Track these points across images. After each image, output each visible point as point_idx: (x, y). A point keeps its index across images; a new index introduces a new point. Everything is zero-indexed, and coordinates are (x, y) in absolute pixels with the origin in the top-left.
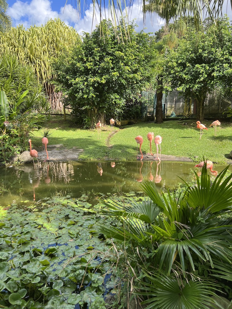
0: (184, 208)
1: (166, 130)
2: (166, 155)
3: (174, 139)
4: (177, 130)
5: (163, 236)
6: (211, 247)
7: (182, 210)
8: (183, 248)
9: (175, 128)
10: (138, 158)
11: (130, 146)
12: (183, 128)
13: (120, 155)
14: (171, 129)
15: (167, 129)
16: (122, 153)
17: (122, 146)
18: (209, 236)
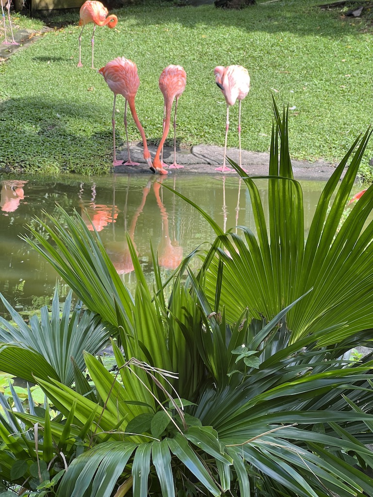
0: (189, 319)
1: (262, 38)
2: (250, 153)
3: (293, 79)
4: (311, 39)
5: (88, 424)
6: (264, 455)
7: (182, 326)
8: (151, 461)
9: (304, 32)
10: (120, 163)
11: (86, 108)
12: (338, 32)
13: (34, 148)
14: (285, 36)
15: (268, 36)
16: (41, 138)
17: (48, 108)
18: (270, 416)
